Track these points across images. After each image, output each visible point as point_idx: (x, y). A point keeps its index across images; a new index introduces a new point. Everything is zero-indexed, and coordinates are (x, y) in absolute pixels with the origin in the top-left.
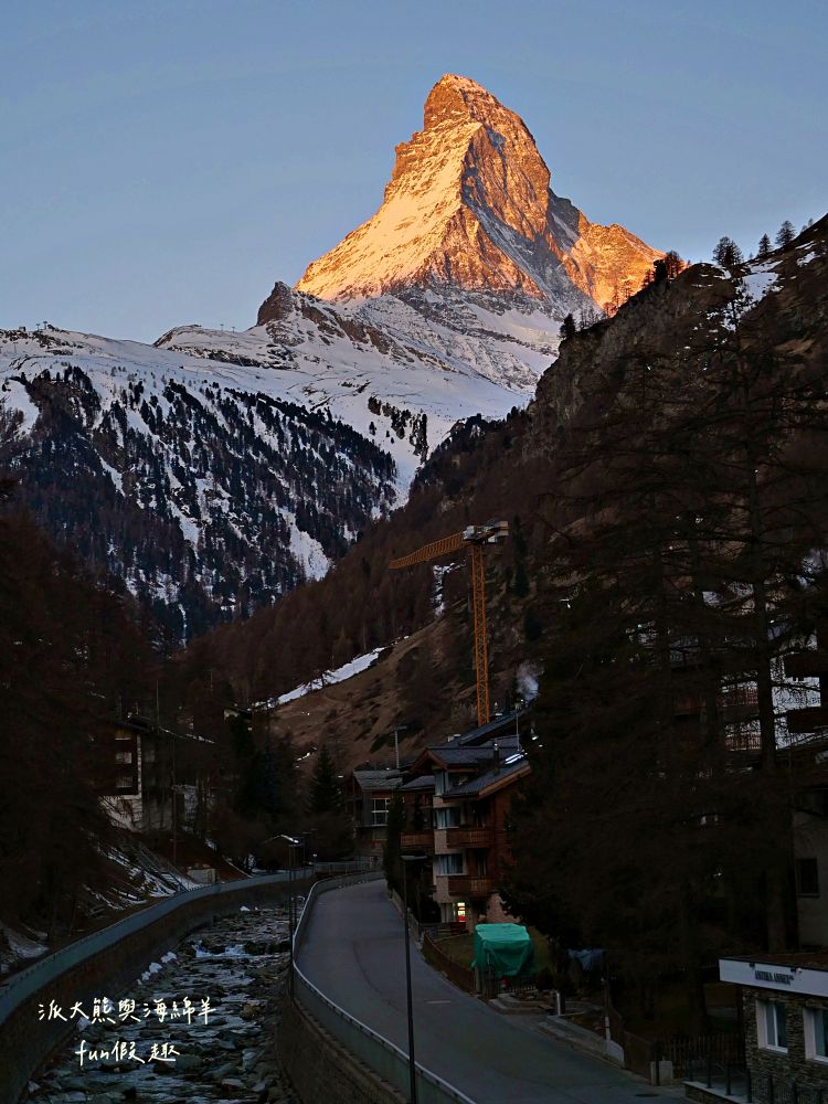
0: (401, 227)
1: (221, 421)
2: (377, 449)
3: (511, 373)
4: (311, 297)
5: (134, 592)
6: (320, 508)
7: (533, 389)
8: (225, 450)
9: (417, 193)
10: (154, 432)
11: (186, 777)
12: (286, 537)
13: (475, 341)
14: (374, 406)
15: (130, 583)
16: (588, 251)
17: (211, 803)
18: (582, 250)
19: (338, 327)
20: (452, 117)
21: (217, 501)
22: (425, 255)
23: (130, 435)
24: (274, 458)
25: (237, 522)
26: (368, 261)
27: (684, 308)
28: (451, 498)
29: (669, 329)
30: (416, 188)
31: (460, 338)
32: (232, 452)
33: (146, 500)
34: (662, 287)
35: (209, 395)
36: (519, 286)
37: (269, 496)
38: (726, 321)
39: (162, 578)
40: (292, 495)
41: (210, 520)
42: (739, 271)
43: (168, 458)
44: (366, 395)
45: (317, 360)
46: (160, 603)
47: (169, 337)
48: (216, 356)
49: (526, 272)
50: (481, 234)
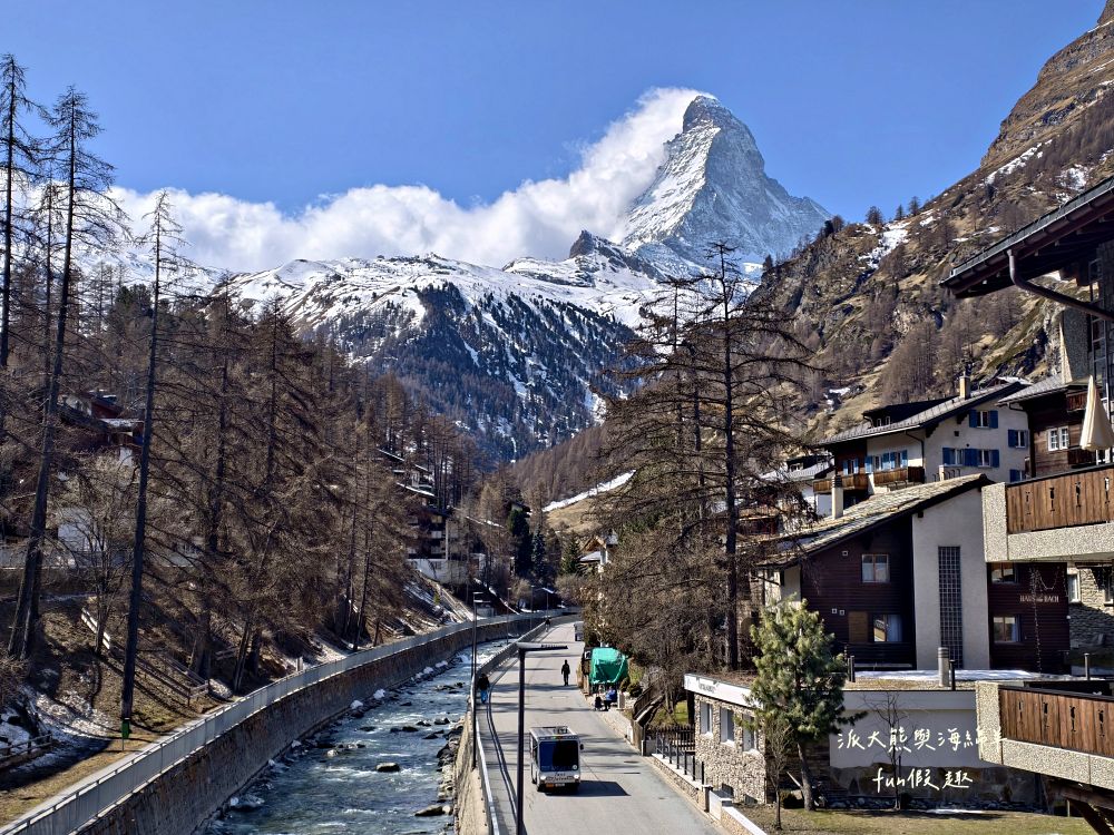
0: (665, 196)
1: (543, 320)
4: (605, 241)
5: (483, 429)
8: (545, 339)
9: (677, 174)
10: (499, 326)
12: (582, 395)
14: (643, 312)
15: (480, 423)
16: (788, 213)
18: (780, 212)
19: (621, 261)
20: (701, 124)
21: (539, 372)
22: (680, 215)
23: (484, 326)
24: (576, 344)
25: (551, 385)
26: (643, 218)
30: (677, 170)
32: (549, 340)
33: (493, 370)
34: (830, 238)
35: (536, 303)
36: (741, 236)
37: (572, 369)
39: (501, 420)
40: (587, 369)
41: (534, 384)
43: (508, 343)
44: (638, 306)
45: (608, 282)
46: (499, 436)
47: (512, 265)
48: (543, 278)
49: (747, 228)
50: (718, 201)
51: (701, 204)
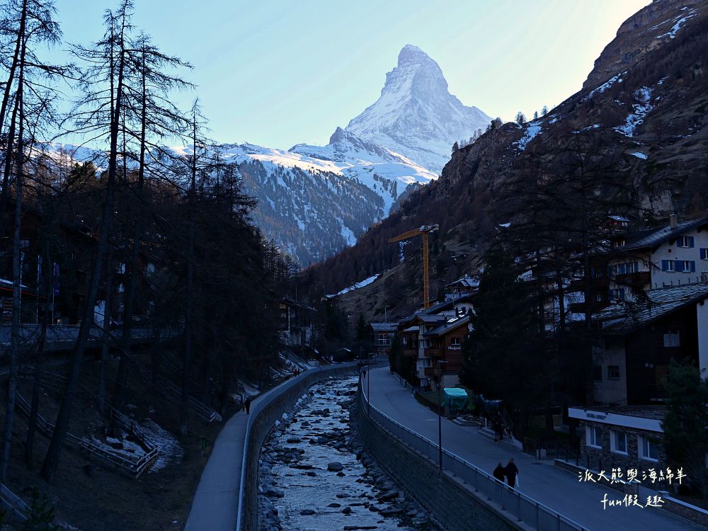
0: (388, 105)
1: (314, 182)
2: (376, 194)
3: (431, 165)
4: (351, 133)
6: (353, 218)
7: (440, 173)
8: (316, 194)
9: (394, 92)
10: (288, 186)
12: (340, 229)
14: (376, 177)
16: (463, 117)
18: (458, 116)
19: (362, 145)
20: (409, 61)
21: (312, 214)
22: (397, 117)
23: (278, 187)
24: (335, 198)
25: (320, 222)
27: (503, 140)
28: (406, 215)
29: (497, 149)
30: (395, 90)
31: (410, 151)
32: (319, 195)
33: (284, 213)
34: (494, 131)
35: (310, 172)
36: (434, 130)
37: (333, 213)
38: (520, 146)
39: (290, 244)
40: (342, 212)
41: (309, 222)
42: (526, 125)
43: (293, 197)
44: (373, 173)
45: (353, 158)
47: (294, 148)
48: (313, 156)
49: (438, 125)
50: (420, 109)
51: (409, 111)
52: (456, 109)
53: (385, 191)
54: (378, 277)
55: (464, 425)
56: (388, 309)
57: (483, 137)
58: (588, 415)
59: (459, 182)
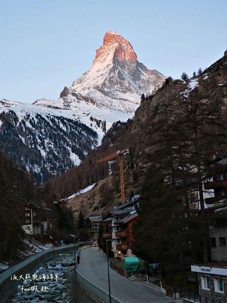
0: (98, 71)
1: (51, 124)
2: (93, 130)
3: (128, 109)
4: (74, 90)
5: (28, 170)
6: (78, 147)
7: (134, 114)
8: (52, 132)
9: (102, 62)
10: (33, 127)
11: (44, 220)
12: (69, 154)
13: (118, 101)
14: (92, 119)
15: (27, 168)
16: (148, 77)
17: (51, 226)
18: (145, 76)
19: (82, 98)
20: (111, 42)
21: (50, 145)
22: (104, 79)
23: (27, 128)
24: (65, 133)
25: (55, 151)
26: (89, 81)
27: (173, 91)
28: (113, 143)
29: (170, 97)
31: (114, 100)
32: (54, 132)
33: (31, 145)
34: (168, 86)
35: (48, 117)
36: (129, 86)
37: (64, 143)
38: (185, 95)
39: (36, 166)
40: (70, 143)
41: (48, 150)
42: (188, 81)
43: (37, 134)
44: (89, 116)
45: (76, 107)
46: (35, 173)
47: (36, 102)
48: (49, 106)
49: (131, 83)
50: (119, 73)
51: (112, 74)
52: (143, 72)
53: (98, 128)
54: (95, 185)
55: (134, 281)
56: (101, 207)
57: (160, 90)
58: (202, 270)
59: (146, 120)
